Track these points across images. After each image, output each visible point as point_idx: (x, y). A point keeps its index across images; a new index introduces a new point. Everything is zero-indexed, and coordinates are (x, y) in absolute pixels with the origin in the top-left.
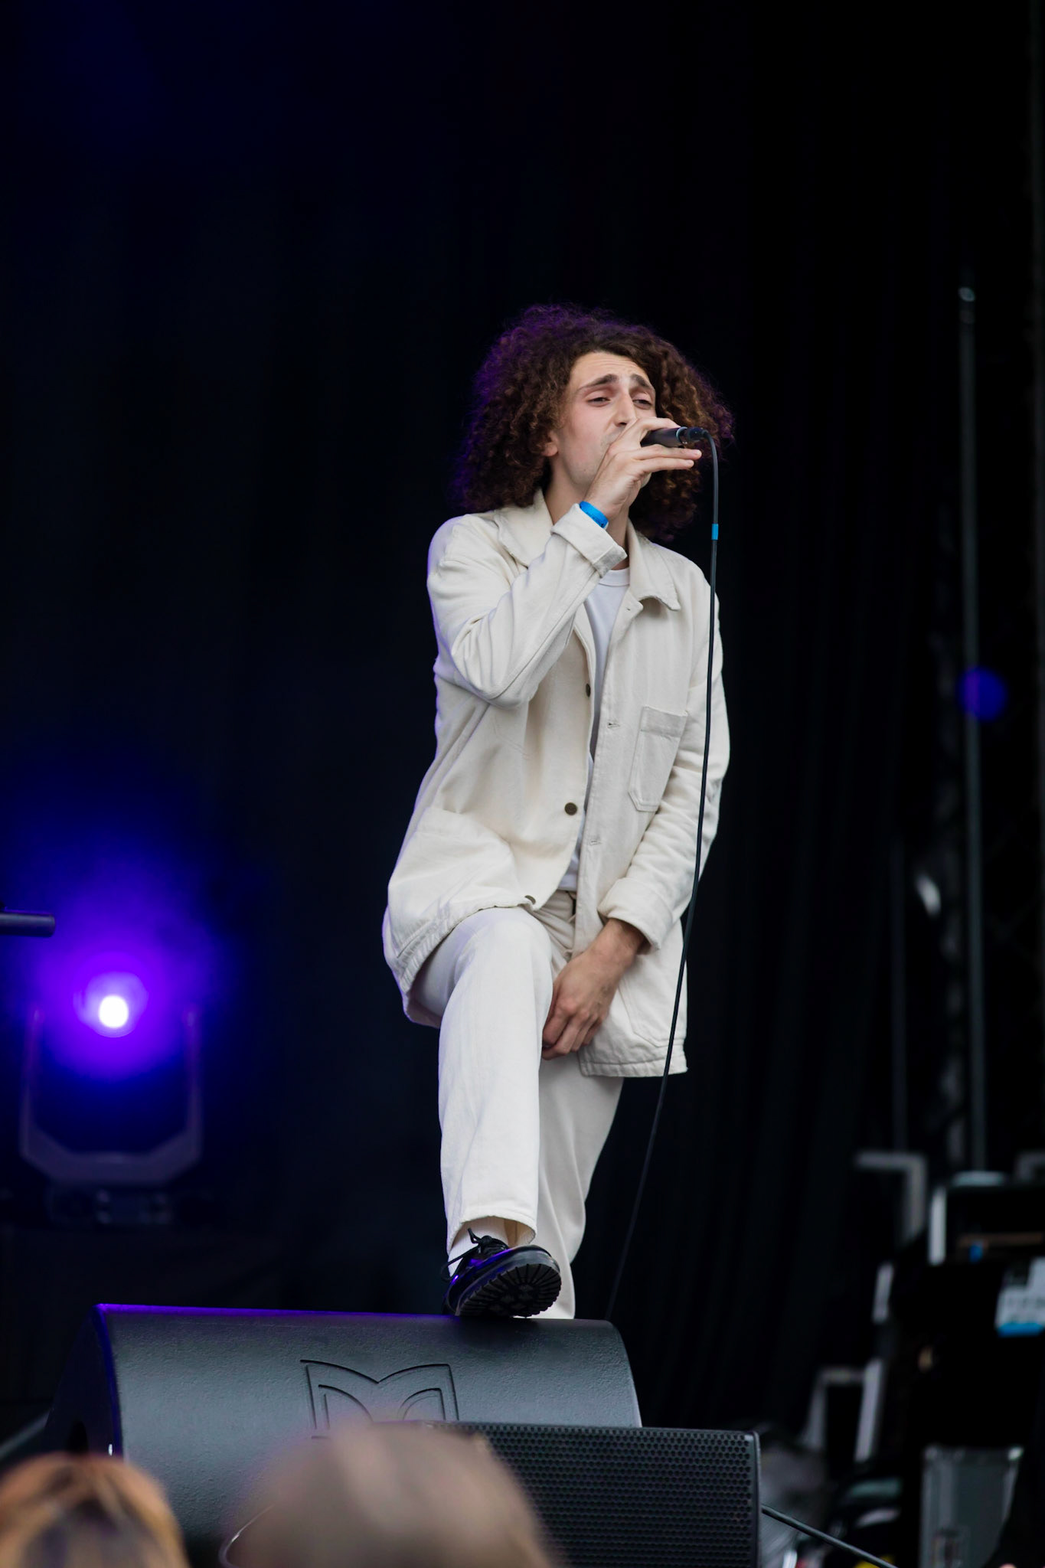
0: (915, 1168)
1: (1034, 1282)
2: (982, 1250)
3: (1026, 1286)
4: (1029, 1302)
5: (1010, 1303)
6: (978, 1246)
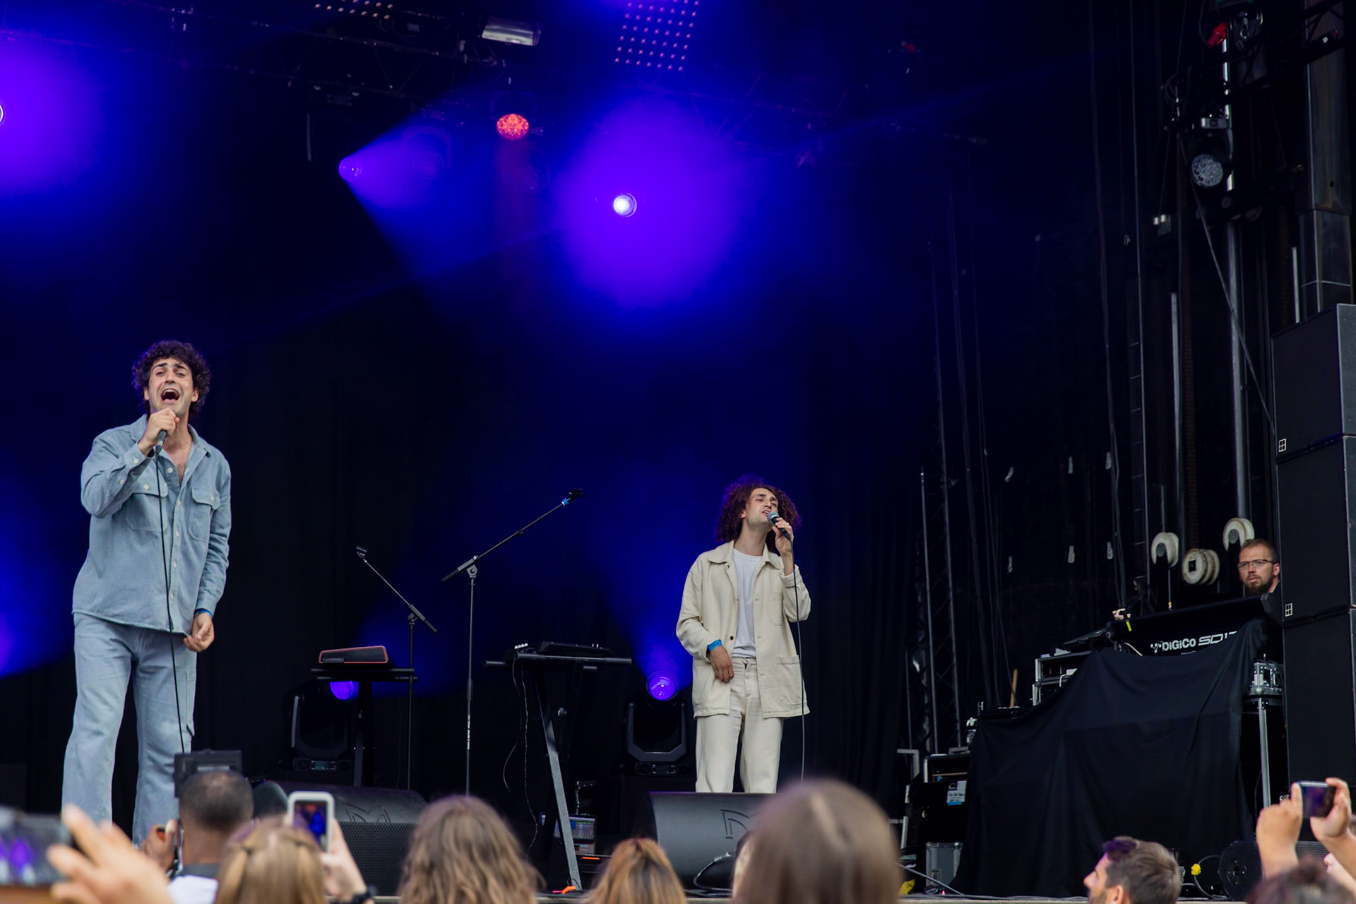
0: (916, 753)
1: (958, 788)
2: (941, 778)
3: (956, 790)
4: (957, 795)
5: (951, 795)
6: (939, 777)
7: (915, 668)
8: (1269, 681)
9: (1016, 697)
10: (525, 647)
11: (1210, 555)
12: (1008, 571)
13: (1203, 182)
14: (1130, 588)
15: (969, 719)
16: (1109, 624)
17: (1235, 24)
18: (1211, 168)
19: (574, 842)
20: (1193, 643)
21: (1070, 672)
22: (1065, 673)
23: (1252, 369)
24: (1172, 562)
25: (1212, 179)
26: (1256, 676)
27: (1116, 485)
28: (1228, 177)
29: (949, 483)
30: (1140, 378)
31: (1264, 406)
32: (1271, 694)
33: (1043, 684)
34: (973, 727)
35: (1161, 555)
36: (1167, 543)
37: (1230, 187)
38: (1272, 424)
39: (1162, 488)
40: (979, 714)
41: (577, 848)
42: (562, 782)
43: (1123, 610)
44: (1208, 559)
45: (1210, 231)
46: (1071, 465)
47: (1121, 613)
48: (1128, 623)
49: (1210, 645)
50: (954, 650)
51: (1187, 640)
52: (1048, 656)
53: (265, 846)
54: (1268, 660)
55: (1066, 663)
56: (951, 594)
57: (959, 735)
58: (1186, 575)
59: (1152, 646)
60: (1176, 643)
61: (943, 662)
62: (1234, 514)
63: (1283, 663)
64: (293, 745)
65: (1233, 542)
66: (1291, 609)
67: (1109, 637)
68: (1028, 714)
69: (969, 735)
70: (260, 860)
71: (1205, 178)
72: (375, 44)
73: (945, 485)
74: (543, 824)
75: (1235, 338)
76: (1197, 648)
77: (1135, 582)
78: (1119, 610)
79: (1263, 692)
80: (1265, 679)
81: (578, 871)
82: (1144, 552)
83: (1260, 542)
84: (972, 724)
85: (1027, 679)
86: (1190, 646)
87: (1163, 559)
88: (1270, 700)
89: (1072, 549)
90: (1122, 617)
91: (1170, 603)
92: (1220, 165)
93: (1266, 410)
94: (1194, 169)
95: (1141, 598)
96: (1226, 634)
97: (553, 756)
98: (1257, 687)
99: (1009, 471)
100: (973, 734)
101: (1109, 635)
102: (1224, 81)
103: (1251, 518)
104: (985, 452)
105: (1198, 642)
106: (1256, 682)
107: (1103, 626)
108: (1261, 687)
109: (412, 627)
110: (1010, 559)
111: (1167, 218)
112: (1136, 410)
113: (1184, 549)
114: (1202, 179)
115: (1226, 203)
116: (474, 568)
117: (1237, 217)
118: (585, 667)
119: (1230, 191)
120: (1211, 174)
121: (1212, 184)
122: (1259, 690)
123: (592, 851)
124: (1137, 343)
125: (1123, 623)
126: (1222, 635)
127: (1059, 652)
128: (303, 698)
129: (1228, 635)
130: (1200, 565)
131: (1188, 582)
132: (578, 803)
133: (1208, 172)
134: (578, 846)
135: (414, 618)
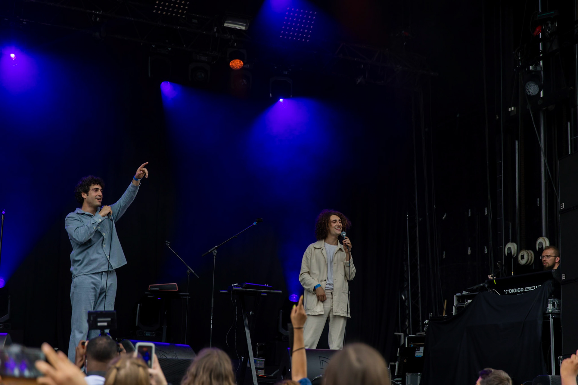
0: (402, 334)
1: (420, 350)
2: (413, 345)
3: (419, 350)
4: (420, 353)
5: (417, 353)
6: (412, 345)
7: (403, 298)
8: (555, 307)
9: (446, 312)
10: (236, 285)
11: (530, 253)
12: (443, 257)
13: (530, 93)
14: (496, 265)
15: (425, 320)
16: (486, 281)
17: (545, 26)
18: (534, 87)
19: (256, 369)
20: (522, 290)
21: (469, 301)
22: (467, 302)
23: (550, 173)
24: (514, 255)
25: (534, 92)
26: (549, 305)
27: (490, 221)
28: (541, 91)
29: (419, 219)
30: (502, 176)
31: (555, 189)
32: (555, 312)
33: (457, 306)
34: (427, 324)
35: (509, 252)
36: (512, 247)
37: (542, 96)
38: (558, 197)
39: (510, 223)
40: (430, 318)
41: (257, 372)
42: (251, 343)
43: (493, 275)
44: (530, 254)
45: (533, 114)
46: (470, 213)
47: (491, 276)
48: (494, 281)
49: (529, 291)
50: (420, 291)
51: (520, 289)
52: (460, 294)
53: (125, 367)
54: (554, 298)
55: (467, 297)
56: (419, 267)
57: (421, 328)
58: (520, 261)
59: (504, 291)
60: (515, 290)
61: (415, 295)
62: (541, 235)
63: (561, 299)
64: (137, 325)
65: (540, 247)
66: (565, 276)
67: (486, 286)
68: (451, 318)
69: (425, 327)
70: (122, 372)
71: (531, 92)
72: (178, 28)
73: (417, 220)
74: (242, 361)
75: (543, 160)
76: (524, 292)
77: (497, 263)
78: (491, 275)
79: (552, 311)
80: (553, 306)
81: (257, 381)
82: (502, 250)
83: (551, 247)
84: (427, 323)
85: (450, 304)
86: (521, 291)
87: (510, 254)
88: (555, 315)
89: (469, 248)
90: (492, 278)
91: (513, 273)
92: (537, 86)
93: (555, 191)
94: (526, 87)
95: (500, 270)
96: (537, 286)
97: (247, 332)
98: (549, 309)
99: (444, 215)
100: (427, 327)
101: (486, 285)
102: (540, 50)
103: (548, 236)
104: (435, 207)
105: (524, 290)
106: (549, 307)
107: (483, 282)
108: (551, 309)
109: (188, 276)
110: (444, 253)
111: (514, 108)
112: (500, 190)
113: (519, 250)
114: (530, 92)
115: (540, 102)
116: (216, 252)
117: (545, 108)
118: (262, 294)
119: (542, 97)
120: (534, 90)
121: (534, 94)
122: (550, 311)
123: (263, 373)
124: (500, 162)
125: (492, 281)
126: (535, 287)
127: (464, 293)
128: (142, 305)
129: (537, 287)
130: (526, 257)
131: (521, 264)
132: (258, 352)
133: (533, 89)
134: (257, 371)
135: (189, 272)
